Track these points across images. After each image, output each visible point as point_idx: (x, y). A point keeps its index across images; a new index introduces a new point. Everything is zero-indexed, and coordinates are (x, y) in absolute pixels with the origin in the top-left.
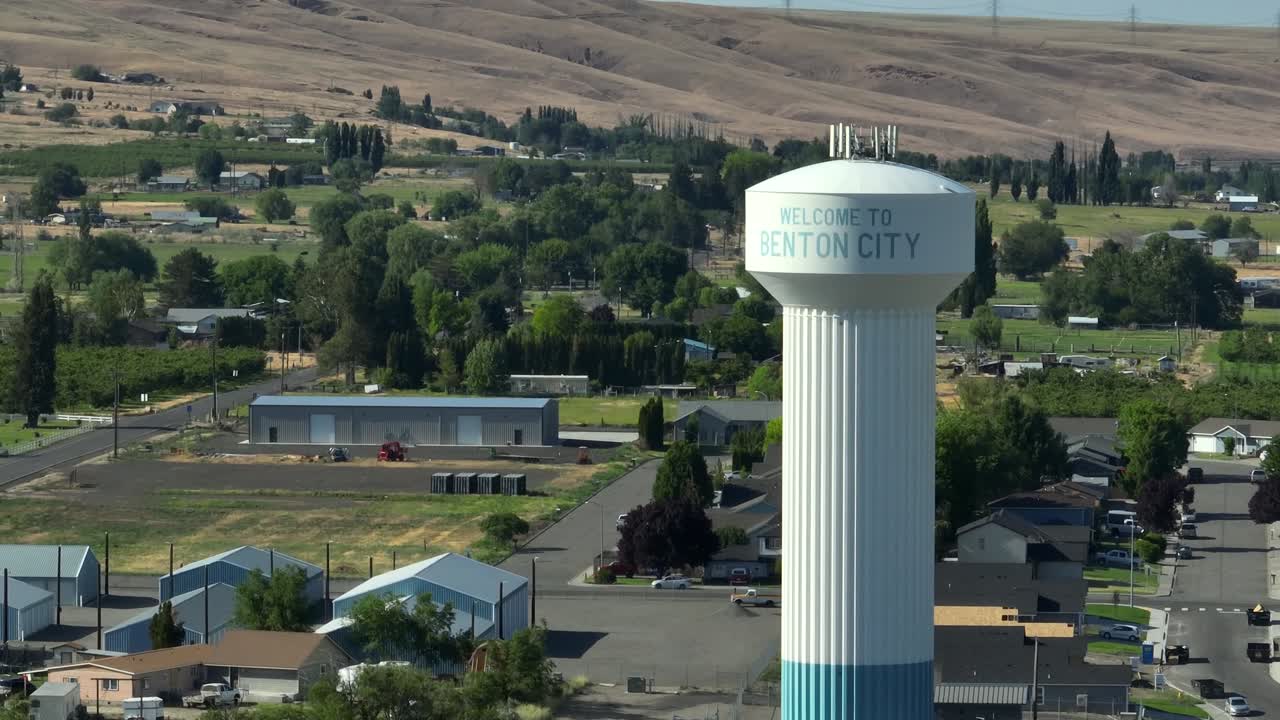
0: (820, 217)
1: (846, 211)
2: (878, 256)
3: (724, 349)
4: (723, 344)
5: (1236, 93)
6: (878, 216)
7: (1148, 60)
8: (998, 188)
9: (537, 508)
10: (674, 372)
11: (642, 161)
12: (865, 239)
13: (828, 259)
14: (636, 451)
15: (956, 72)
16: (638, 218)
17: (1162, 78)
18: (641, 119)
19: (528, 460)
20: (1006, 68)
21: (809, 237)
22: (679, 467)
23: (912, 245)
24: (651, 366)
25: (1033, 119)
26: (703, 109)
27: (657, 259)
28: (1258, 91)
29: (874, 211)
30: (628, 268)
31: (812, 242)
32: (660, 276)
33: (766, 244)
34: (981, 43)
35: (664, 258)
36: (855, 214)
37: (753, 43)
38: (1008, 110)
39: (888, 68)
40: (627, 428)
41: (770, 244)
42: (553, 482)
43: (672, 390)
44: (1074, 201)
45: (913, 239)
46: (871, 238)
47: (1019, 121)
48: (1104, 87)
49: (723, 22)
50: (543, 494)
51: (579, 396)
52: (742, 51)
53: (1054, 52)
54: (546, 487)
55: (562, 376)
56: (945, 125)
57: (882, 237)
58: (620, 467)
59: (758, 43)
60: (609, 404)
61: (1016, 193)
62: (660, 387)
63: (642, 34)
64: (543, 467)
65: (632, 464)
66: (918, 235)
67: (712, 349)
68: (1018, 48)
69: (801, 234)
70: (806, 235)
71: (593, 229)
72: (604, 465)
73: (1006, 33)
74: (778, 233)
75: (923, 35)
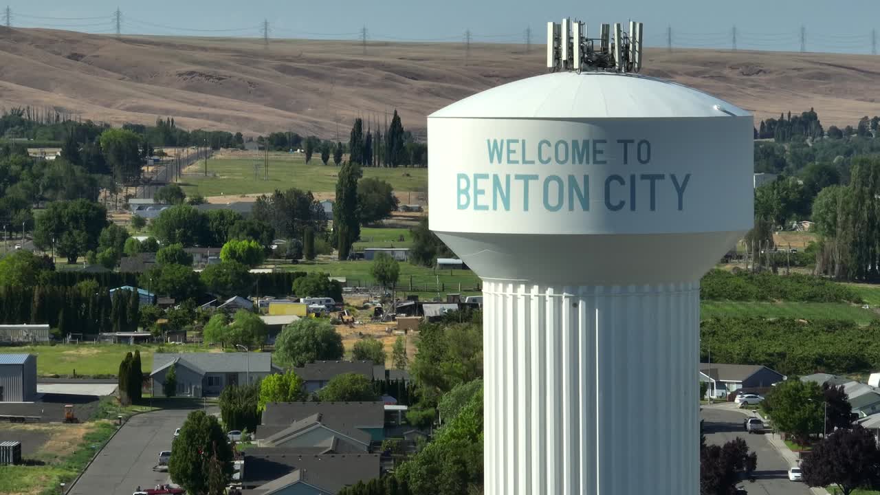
0: (548, 152)
1: (586, 143)
2: (633, 208)
3: (163, 295)
4: (161, 290)
5: (442, 88)
6: (632, 149)
7: (377, 66)
8: (311, 156)
9: (37, 482)
10: (129, 320)
11: (29, 139)
12: (614, 183)
13: (558, 213)
14: (117, 406)
15: (241, 75)
16: (45, 180)
17: (387, 78)
18: (19, 110)
19: (13, 420)
20: (274, 72)
21: (531, 182)
22: (198, 440)
23: (680, 191)
24: (107, 315)
25: (298, 108)
26: (61, 104)
27: (81, 214)
28: (456, 86)
29: (625, 142)
30: (56, 222)
31: (536, 188)
32: (84, 228)
33: (466, 192)
34: (255, 54)
35: (87, 213)
36: (599, 147)
37: (95, 56)
38: (280, 102)
39: (191, 73)
40: (100, 379)
41: (471, 192)
42: (46, 446)
43: (129, 337)
44: (370, 164)
45: (680, 182)
46: (622, 182)
47: (287, 110)
48: (346, 85)
49: (72, 42)
50: (40, 463)
51: (43, 343)
52: (85, 62)
53: (309, 61)
54: (41, 452)
55: (25, 325)
56: (235, 113)
57: (638, 181)
58: (107, 426)
59: (98, 56)
60: (72, 352)
61: (325, 159)
62: (117, 334)
63: (14, 50)
64: (30, 427)
65: (118, 422)
66: (688, 177)
67: (152, 295)
68: (283, 58)
69: (518, 177)
70: (526, 178)
71: (8, 190)
72: (92, 424)
73: (273, 48)
74: (486, 176)
75: (216, 49)
